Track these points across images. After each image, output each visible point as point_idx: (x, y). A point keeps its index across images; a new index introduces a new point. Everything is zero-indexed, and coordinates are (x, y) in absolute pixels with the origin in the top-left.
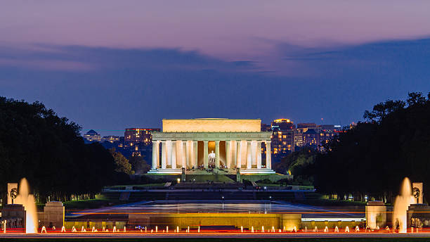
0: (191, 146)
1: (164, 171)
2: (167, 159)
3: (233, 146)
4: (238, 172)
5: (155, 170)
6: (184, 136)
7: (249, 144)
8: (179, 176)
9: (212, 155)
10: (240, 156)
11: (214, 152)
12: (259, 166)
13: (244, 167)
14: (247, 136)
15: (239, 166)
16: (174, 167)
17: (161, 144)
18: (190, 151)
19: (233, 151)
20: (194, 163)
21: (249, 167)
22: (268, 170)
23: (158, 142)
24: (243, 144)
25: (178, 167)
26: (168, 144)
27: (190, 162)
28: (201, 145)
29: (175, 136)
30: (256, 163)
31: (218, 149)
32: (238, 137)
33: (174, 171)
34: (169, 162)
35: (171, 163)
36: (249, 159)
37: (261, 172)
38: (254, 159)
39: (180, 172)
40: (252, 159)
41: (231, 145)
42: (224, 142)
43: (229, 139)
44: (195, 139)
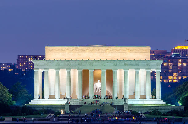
0: (75, 74)
1: (46, 102)
2: (50, 89)
3: (121, 75)
4: (126, 103)
5: (37, 101)
6: (68, 64)
7: (137, 73)
8: (63, 107)
9: (99, 85)
10: (128, 85)
11: (100, 82)
12: (148, 96)
13: (133, 97)
14: (136, 64)
15: (127, 96)
16: (57, 97)
17: (43, 74)
18: (74, 80)
20: (79, 95)
21: (138, 97)
22: (158, 102)
23: (41, 71)
24: (131, 73)
25: (61, 97)
26: (51, 73)
27: (74, 92)
28: (85, 74)
29: (60, 64)
30: (145, 93)
31: (104, 78)
32: (125, 65)
33: (57, 102)
34: (52, 91)
35: (55, 92)
36: (138, 89)
37: (150, 102)
38: (143, 89)
39: (64, 103)
40: (140, 89)
41: (119, 74)
42: (111, 71)
43: (116, 67)
44: (80, 67)
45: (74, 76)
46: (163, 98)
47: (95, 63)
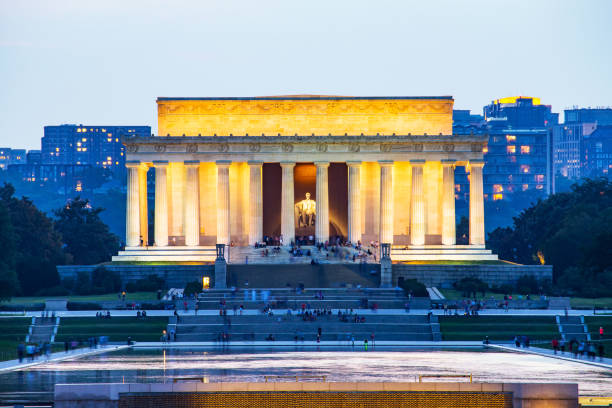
0: (245, 182)
1: (161, 255)
2: (170, 220)
3: (370, 177)
4: (386, 258)
5: (134, 251)
6: (223, 148)
7: (417, 173)
8: (208, 269)
9: (308, 205)
10: (390, 206)
11: (313, 197)
12: (449, 238)
13: (404, 241)
14: (414, 147)
15: (388, 238)
16: (192, 240)
17: (151, 176)
18: (239, 194)
19: (369, 193)
20: (253, 232)
21: (418, 240)
22: (477, 251)
23: (143, 168)
24: (399, 171)
25: (205, 241)
27: (240, 226)
28: (271, 176)
29: (196, 149)
30: (440, 228)
31: (323, 187)
32: (385, 149)
33: (192, 254)
34: (177, 224)
35: (184, 228)
36: (419, 218)
37: (451, 253)
38: (433, 217)
39: (210, 257)
40: (426, 218)
41: (363, 179)
42: (344, 166)
43: (357, 158)
44: (257, 158)
45: (239, 181)
46: (491, 242)
47: (297, 145)
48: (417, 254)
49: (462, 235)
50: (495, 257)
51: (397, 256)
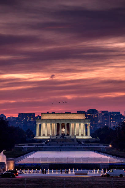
0: (54, 125)
1: (42, 137)
2: (43, 132)
4: (75, 138)
5: (38, 137)
6: (51, 121)
7: (80, 125)
8: (49, 139)
9: (63, 130)
10: (76, 130)
11: (64, 128)
12: (84, 135)
13: (78, 135)
14: (79, 121)
15: (76, 135)
16: (46, 135)
17: (40, 125)
19: (73, 128)
20: (55, 134)
21: (80, 135)
22: (89, 137)
23: (39, 124)
24: (77, 125)
25: (48, 135)
26: (44, 125)
27: (53, 133)
28: (58, 125)
29: (47, 121)
30: (83, 133)
31: (66, 127)
32: (75, 121)
33: (46, 137)
34: (44, 133)
35: (45, 133)
36: (80, 131)
37: (85, 137)
38: (82, 131)
39: (49, 137)
40: (81, 131)
41: (72, 125)
42: (69, 124)
43: (71, 122)
44: (56, 122)
45: (53, 126)
46: (91, 135)
47: (62, 120)
48: (80, 137)
49: (86, 134)
50: (91, 138)
51: (77, 137)
